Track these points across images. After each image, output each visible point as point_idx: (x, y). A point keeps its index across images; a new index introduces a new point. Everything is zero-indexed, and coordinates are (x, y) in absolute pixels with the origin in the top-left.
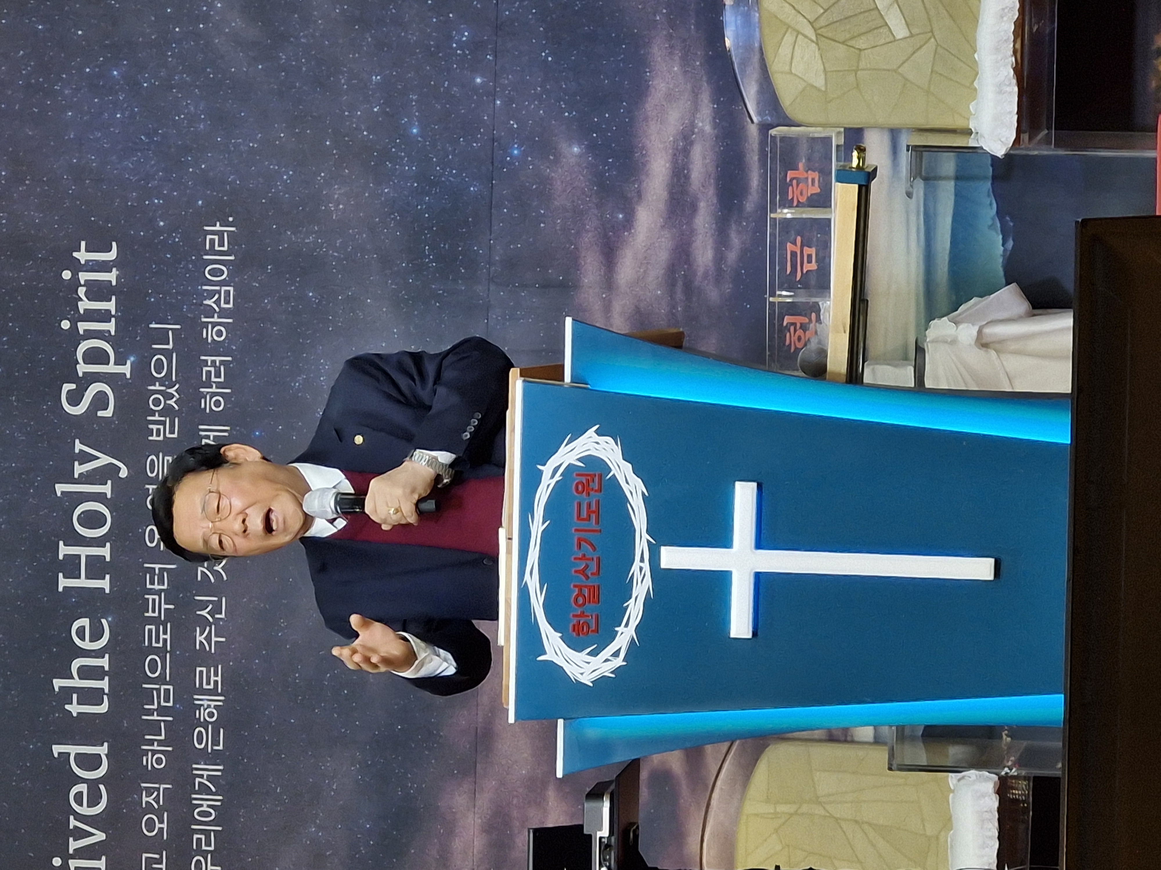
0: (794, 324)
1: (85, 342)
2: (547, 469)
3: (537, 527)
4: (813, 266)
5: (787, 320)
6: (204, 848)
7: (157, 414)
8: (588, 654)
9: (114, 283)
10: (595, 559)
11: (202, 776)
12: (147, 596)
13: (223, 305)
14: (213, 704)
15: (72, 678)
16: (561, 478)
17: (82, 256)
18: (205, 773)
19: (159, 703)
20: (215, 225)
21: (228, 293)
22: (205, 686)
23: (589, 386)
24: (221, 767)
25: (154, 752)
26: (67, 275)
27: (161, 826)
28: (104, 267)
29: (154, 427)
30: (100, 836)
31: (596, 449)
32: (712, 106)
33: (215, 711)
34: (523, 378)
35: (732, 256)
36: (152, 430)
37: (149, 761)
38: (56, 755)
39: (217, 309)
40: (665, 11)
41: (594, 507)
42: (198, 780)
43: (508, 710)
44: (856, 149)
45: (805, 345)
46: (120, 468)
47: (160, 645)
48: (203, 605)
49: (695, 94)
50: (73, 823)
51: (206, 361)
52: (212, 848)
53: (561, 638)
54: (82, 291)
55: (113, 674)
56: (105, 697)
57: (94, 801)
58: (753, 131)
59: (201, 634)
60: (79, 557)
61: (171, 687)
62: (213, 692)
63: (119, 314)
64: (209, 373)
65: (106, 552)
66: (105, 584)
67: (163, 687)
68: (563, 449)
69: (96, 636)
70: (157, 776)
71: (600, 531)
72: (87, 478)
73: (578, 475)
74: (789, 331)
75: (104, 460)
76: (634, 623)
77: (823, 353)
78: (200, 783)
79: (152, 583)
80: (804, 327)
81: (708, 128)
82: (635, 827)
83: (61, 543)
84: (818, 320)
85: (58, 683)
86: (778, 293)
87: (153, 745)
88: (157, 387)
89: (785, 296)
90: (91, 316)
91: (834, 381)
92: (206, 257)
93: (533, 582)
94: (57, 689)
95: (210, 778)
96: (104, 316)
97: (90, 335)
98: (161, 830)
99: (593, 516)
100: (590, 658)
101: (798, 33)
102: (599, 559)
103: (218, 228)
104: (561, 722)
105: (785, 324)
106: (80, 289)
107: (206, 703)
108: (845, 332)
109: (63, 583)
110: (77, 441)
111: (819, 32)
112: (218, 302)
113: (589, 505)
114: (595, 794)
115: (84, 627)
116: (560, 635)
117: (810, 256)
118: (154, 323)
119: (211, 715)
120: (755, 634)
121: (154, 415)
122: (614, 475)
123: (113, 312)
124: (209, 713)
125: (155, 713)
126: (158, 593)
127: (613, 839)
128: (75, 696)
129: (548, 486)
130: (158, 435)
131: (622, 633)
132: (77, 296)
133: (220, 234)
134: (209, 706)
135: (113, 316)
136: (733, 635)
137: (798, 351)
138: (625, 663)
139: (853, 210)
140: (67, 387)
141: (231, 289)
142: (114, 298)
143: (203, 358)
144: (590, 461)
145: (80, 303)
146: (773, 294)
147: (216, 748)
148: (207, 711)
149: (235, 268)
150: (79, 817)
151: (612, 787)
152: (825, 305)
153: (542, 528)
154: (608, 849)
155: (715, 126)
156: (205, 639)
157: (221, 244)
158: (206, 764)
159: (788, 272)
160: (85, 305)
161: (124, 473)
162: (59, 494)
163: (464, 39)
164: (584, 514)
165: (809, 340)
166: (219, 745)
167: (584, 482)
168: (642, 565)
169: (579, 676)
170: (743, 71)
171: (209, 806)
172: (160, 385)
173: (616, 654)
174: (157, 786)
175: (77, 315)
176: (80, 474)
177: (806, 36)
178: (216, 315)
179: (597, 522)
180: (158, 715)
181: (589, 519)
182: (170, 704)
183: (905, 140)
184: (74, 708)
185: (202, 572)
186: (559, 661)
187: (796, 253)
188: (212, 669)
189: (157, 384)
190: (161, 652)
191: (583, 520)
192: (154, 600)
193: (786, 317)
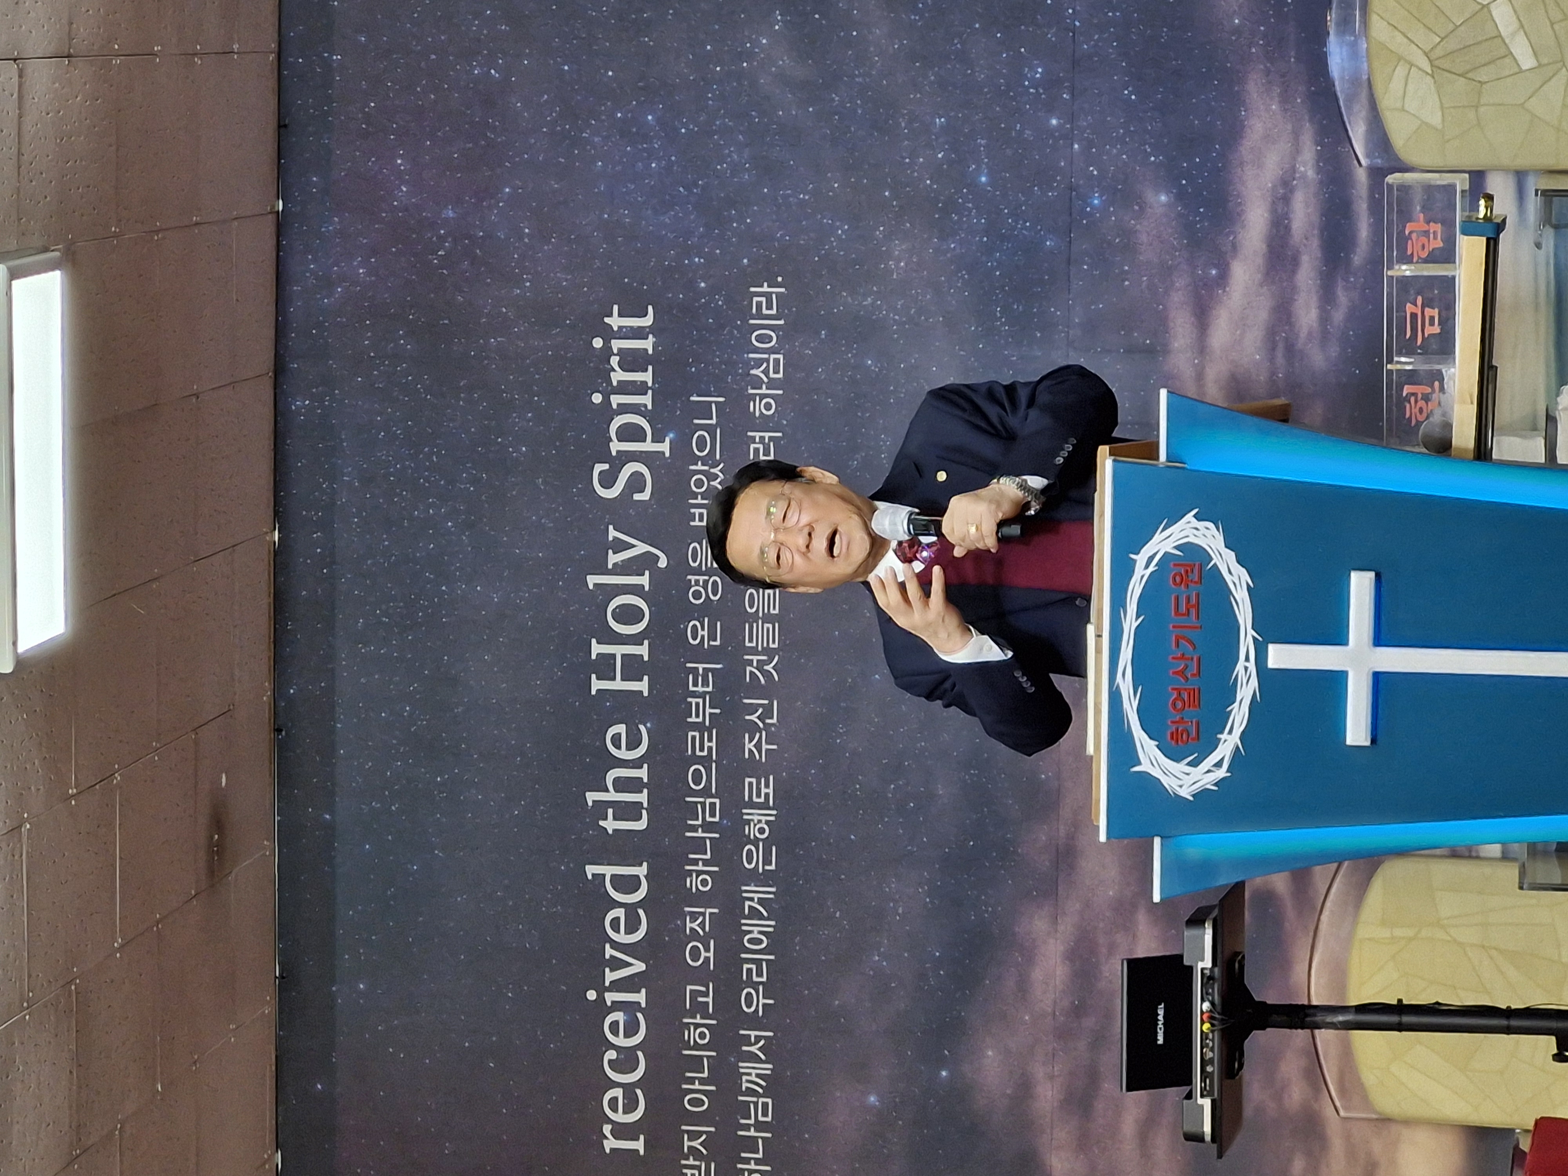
0: (1414, 394)
1: (619, 417)
2: (1141, 559)
3: (1130, 622)
4: (1436, 329)
5: (1407, 389)
6: (755, 979)
7: (699, 497)
8: (1189, 764)
9: (650, 352)
10: (1195, 659)
11: (752, 899)
12: (689, 700)
13: (772, 375)
14: (764, 818)
15: (607, 790)
16: (1157, 568)
17: (615, 321)
18: (756, 896)
19: (704, 818)
20: (762, 286)
21: (777, 361)
22: (755, 799)
23: (1186, 466)
24: (773, 889)
25: (699, 873)
26: (598, 343)
27: (707, 955)
28: (638, 333)
29: (697, 511)
30: (639, 967)
31: (1195, 536)
32: (1314, 147)
33: (766, 827)
34: (1113, 458)
35: (1339, 316)
36: (694, 514)
37: (694, 883)
38: (590, 877)
39: (765, 380)
40: (1261, 42)
41: (1193, 600)
42: (747, 903)
43: (1098, 827)
44: (1483, 198)
45: (1427, 418)
46: (658, 557)
47: (705, 753)
48: (753, 709)
49: (1296, 135)
50: (609, 952)
51: (754, 438)
52: (764, 979)
53: (1158, 746)
54: (614, 361)
55: (653, 786)
56: (644, 812)
57: (632, 928)
58: (1361, 176)
59: (750, 741)
60: (613, 656)
61: (717, 801)
62: (765, 806)
63: (657, 386)
64: (757, 451)
65: (643, 650)
66: (643, 686)
67: (708, 801)
68: (1158, 537)
69: (633, 744)
70: (701, 899)
71: (1201, 627)
72: (622, 569)
73: (1175, 565)
74: (1409, 402)
75: (642, 548)
76: (1238, 731)
77: (1448, 426)
78: (750, 907)
79: (695, 684)
80: (1427, 398)
81: (1311, 174)
82: (1240, 957)
83: (594, 641)
84: (1442, 389)
85: (591, 797)
86: (1396, 359)
87: (697, 864)
88: (699, 467)
89: (1404, 362)
90: (625, 388)
91: (1461, 458)
92: (752, 322)
93: (1126, 685)
94: (590, 804)
95: (761, 901)
96: (640, 389)
97: (624, 409)
98: (707, 959)
99: (1193, 612)
100: (1188, 769)
101: (1412, 65)
102: (1199, 659)
103: (765, 289)
104: (1157, 841)
105: (1404, 395)
106: (612, 358)
107: (756, 818)
108: (1472, 403)
109: (597, 685)
110: (611, 527)
111: (1436, 63)
112: (766, 372)
113: (1188, 599)
114: (1196, 921)
115: (619, 734)
116: (1157, 743)
117: (1432, 318)
118: (695, 395)
119: (762, 831)
120: (1373, 741)
121: (696, 498)
122: (1215, 564)
123: (650, 384)
124: (759, 829)
125: (700, 830)
126: (703, 695)
127: (1216, 970)
128: (610, 811)
129: (1142, 577)
130: (701, 520)
131: (1225, 741)
132: (609, 367)
133: (768, 296)
134: (760, 821)
135: (650, 388)
136: (1349, 742)
137: (1419, 424)
138: (1229, 774)
139: (1481, 264)
140: (599, 468)
141: (781, 357)
142: (650, 368)
143: (750, 434)
144: (1187, 548)
145: (612, 374)
146: (1390, 361)
147: (767, 868)
148: (757, 827)
149: (786, 335)
150: (616, 945)
151: (1215, 913)
152: (1448, 372)
153: (1135, 624)
154: (1211, 982)
155: (1319, 171)
156: (755, 746)
157: (769, 307)
158: (756, 886)
159: (1408, 336)
160: (618, 376)
161: (663, 563)
162: (591, 587)
163: (1038, 76)
164: (1183, 608)
165: (1431, 411)
166: (770, 864)
167: (1183, 572)
168: (1247, 664)
169: (1178, 789)
170: (1349, 108)
171: (760, 932)
172: (703, 465)
173: (1219, 764)
174: (702, 910)
175: (610, 388)
176: (614, 564)
177: (1420, 69)
178: (764, 387)
179: (1198, 617)
180: (703, 832)
181: (1188, 613)
182: (717, 819)
183: (1533, 184)
184: (610, 824)
185: (751, 672)
186: (1156, 773)
187: (1416, 315)
188: (763, 780)
189: (700, 463)
190: (705, 761)
191: (1183, 615)
192: (697, 704)
193: (1406, 387)
